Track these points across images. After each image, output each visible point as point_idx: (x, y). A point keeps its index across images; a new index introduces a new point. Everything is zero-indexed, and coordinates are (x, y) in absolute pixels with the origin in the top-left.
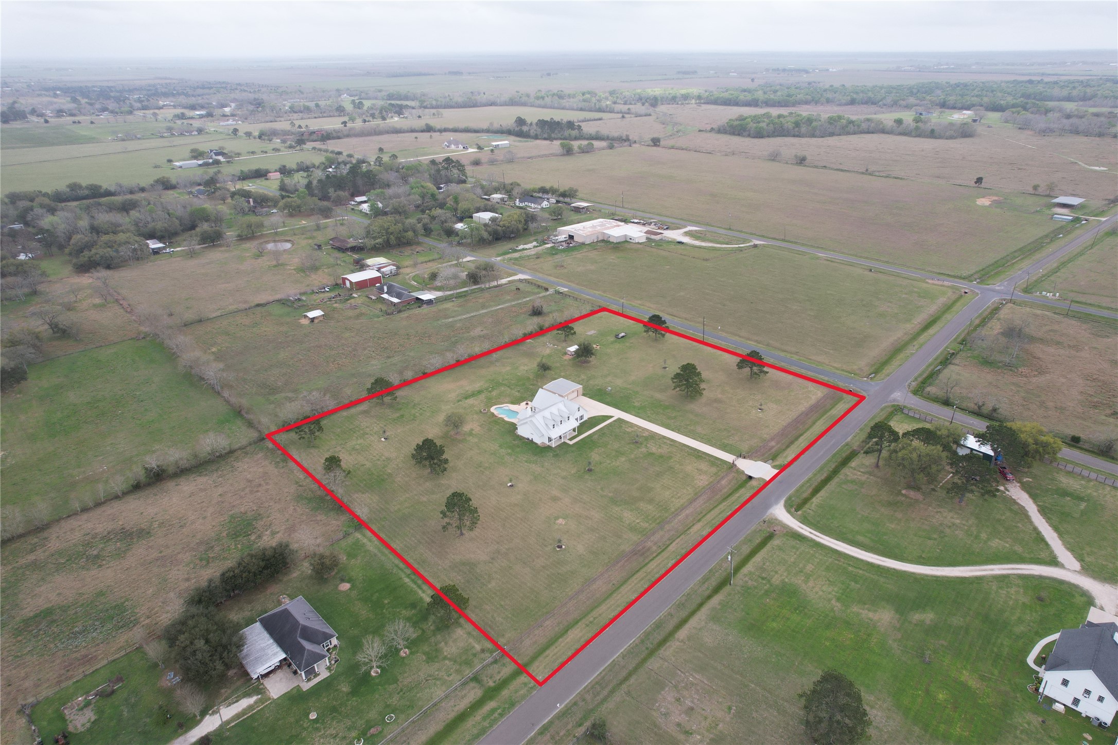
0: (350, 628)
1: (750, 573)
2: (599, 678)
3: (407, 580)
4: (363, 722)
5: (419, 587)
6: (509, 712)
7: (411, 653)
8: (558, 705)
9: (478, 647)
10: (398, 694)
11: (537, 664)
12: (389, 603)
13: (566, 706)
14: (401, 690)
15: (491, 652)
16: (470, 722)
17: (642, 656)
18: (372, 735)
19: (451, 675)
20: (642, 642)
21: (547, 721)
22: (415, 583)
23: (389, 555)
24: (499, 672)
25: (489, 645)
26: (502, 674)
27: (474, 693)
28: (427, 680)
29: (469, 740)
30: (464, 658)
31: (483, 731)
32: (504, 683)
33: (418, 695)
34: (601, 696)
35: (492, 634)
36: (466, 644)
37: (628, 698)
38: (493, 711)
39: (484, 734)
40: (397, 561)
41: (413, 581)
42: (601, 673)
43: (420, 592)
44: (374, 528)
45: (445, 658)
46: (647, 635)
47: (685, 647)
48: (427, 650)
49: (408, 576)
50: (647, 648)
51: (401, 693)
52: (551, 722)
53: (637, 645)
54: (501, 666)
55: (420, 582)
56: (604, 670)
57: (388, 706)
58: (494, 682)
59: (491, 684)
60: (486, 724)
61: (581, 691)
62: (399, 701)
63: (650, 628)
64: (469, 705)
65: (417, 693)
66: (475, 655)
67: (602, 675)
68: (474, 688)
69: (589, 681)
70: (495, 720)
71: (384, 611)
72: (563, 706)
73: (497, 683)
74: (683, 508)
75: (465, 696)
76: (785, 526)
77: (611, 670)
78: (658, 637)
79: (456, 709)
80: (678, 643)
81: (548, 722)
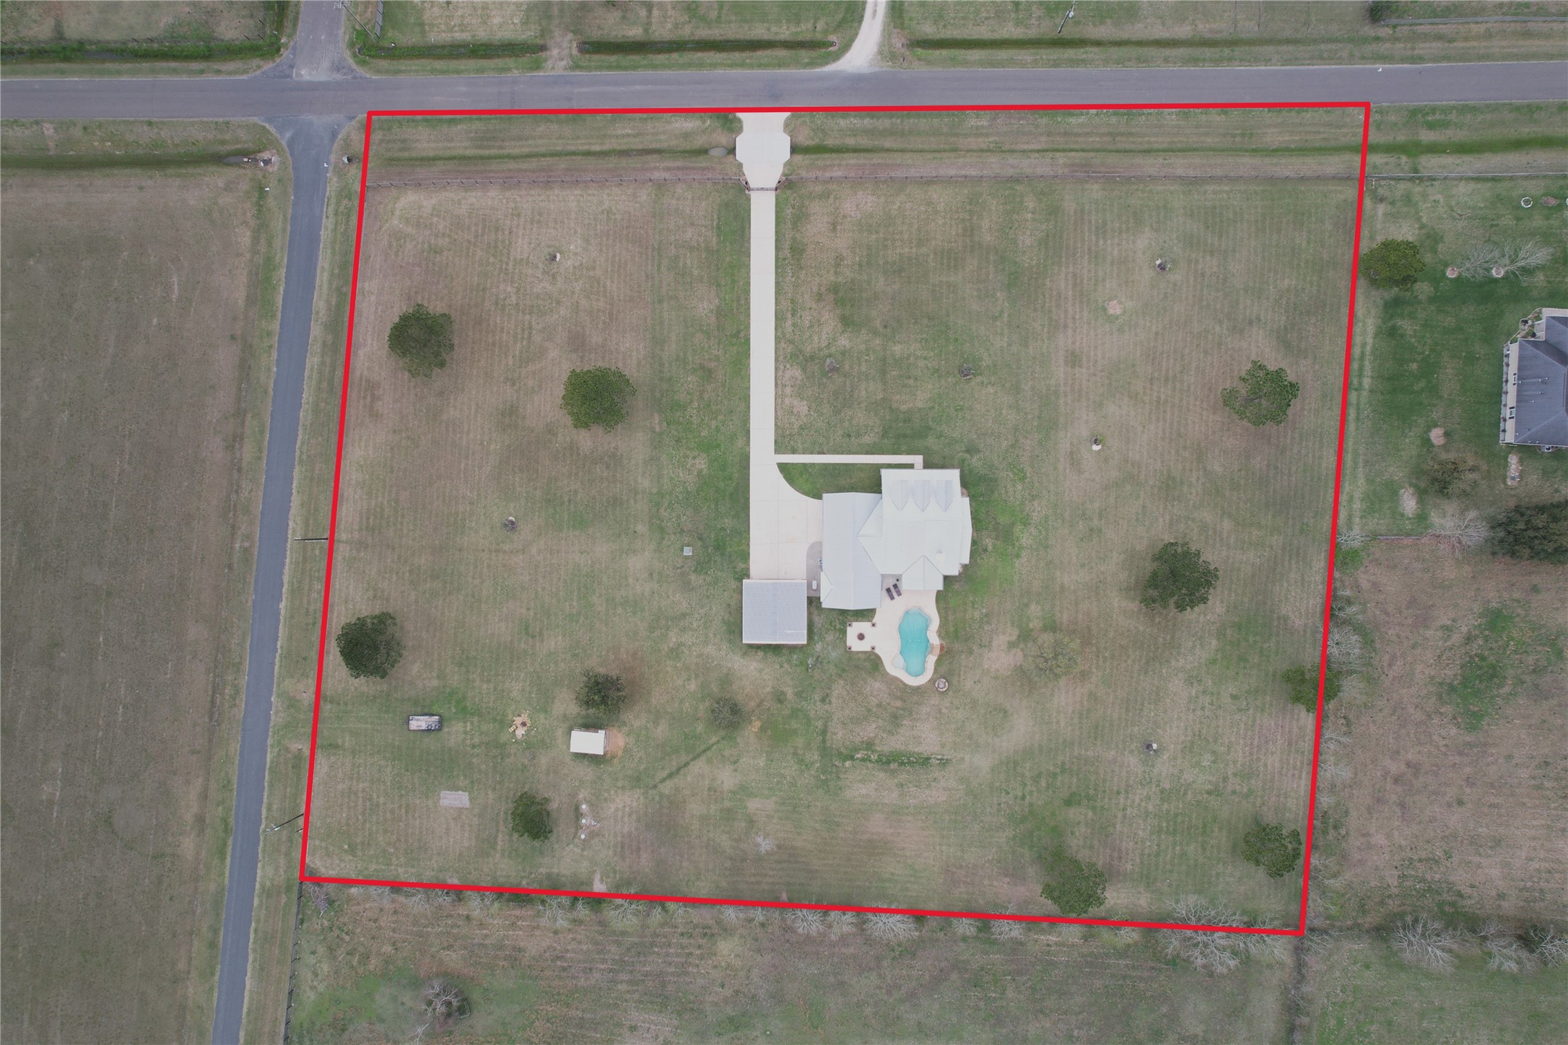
0: (1480, 357)
1: (1018, 23)
2: (1315, 62)
3: (1367, 382)
4: (1552, 222)
5: (1362, 358)
6: (1426, 106)
7: (1446, 265)
8: (1380, 70)
9: (1381, 209)
10: (1497, 225)
11: (1343, 139)
12: (1414, 361)
13: (1375, 63)
14: (1492, 226)
15: (1374, 192)
16: (1459, 135)
17: (1247, 48)
18: (1556, 197)
19: (1435, 201)
20: (1230, 60)
21: (1405, 66)
22: (1361, 369)
23: (1350, 449)
24: (1387, 164)
25: (1368, 202)
26: (1386, 160)
27: (1430, 163)
28: (1461, 215)
29: (1482, 113)
30: (1406, 209)
31: (1464, 110)
32: (1391, 149)
33: (1482, 206)
34: (1330, 46)
35: (1352, 214)
36: (1387, 225)
37: (1314, 19)
38: (1431, 126)
39: (1467, 105)
40: (1351, 427)
41: (1360, 376)
42: (1309, 65)
43: (1368, 348)
44: (1326, 524)
45: (1422, 227)
46: (1217, 62)
47: (1199, 16)
48: (1429, 255)
49: (1359, 389)
50: (1233, 51)
51: (1495, 223)
52: (1403, 60)
53: (1241, 60)
54: (1378, 168)
55: (1355, 366)
56: (1303, 65)
57: (1518, 219)
58: (1399, 158)
59: (1404, 159)
60: (1453, 117)
61: (1346, 64)
62: (1504, 215)
63: (1207, 64)
64: (1444, 155)
65: (1481, 208)
66: (1393, 203)
67: (1310, 62)
68: (1424, 167)
69: (1328, 67)
70: (1446, 110)
71: (1427, 353)
72: (1377, 66)
73: (1397, 156)
74: (950, 181)
75: (1440, 167)
76: (886, 34)
77: (1296, 59)
78: (1208, 52)
79: (1458, 161)
80: (1200, 26)
81: (1406, 63)
